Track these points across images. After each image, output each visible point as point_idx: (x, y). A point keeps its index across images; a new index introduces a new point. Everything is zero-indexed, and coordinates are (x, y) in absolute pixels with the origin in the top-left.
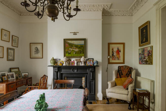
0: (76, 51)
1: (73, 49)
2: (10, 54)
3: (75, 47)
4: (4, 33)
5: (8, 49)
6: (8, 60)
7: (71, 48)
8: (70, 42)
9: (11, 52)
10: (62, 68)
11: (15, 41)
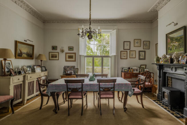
0: (176, 45)
1: (174, 44)
2: (141, 55)
3: (175, 41)
4: (136, 42)
5: (140, 51)
6: (140, 59)
7: (172, 43)
8: (171, 36)
9: (142, 54)
10: (164, 66)
11: (146, 45)
